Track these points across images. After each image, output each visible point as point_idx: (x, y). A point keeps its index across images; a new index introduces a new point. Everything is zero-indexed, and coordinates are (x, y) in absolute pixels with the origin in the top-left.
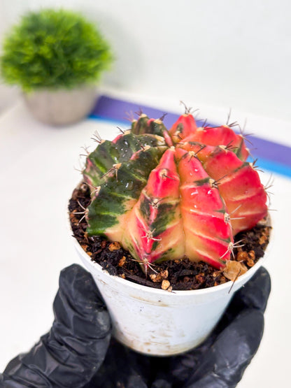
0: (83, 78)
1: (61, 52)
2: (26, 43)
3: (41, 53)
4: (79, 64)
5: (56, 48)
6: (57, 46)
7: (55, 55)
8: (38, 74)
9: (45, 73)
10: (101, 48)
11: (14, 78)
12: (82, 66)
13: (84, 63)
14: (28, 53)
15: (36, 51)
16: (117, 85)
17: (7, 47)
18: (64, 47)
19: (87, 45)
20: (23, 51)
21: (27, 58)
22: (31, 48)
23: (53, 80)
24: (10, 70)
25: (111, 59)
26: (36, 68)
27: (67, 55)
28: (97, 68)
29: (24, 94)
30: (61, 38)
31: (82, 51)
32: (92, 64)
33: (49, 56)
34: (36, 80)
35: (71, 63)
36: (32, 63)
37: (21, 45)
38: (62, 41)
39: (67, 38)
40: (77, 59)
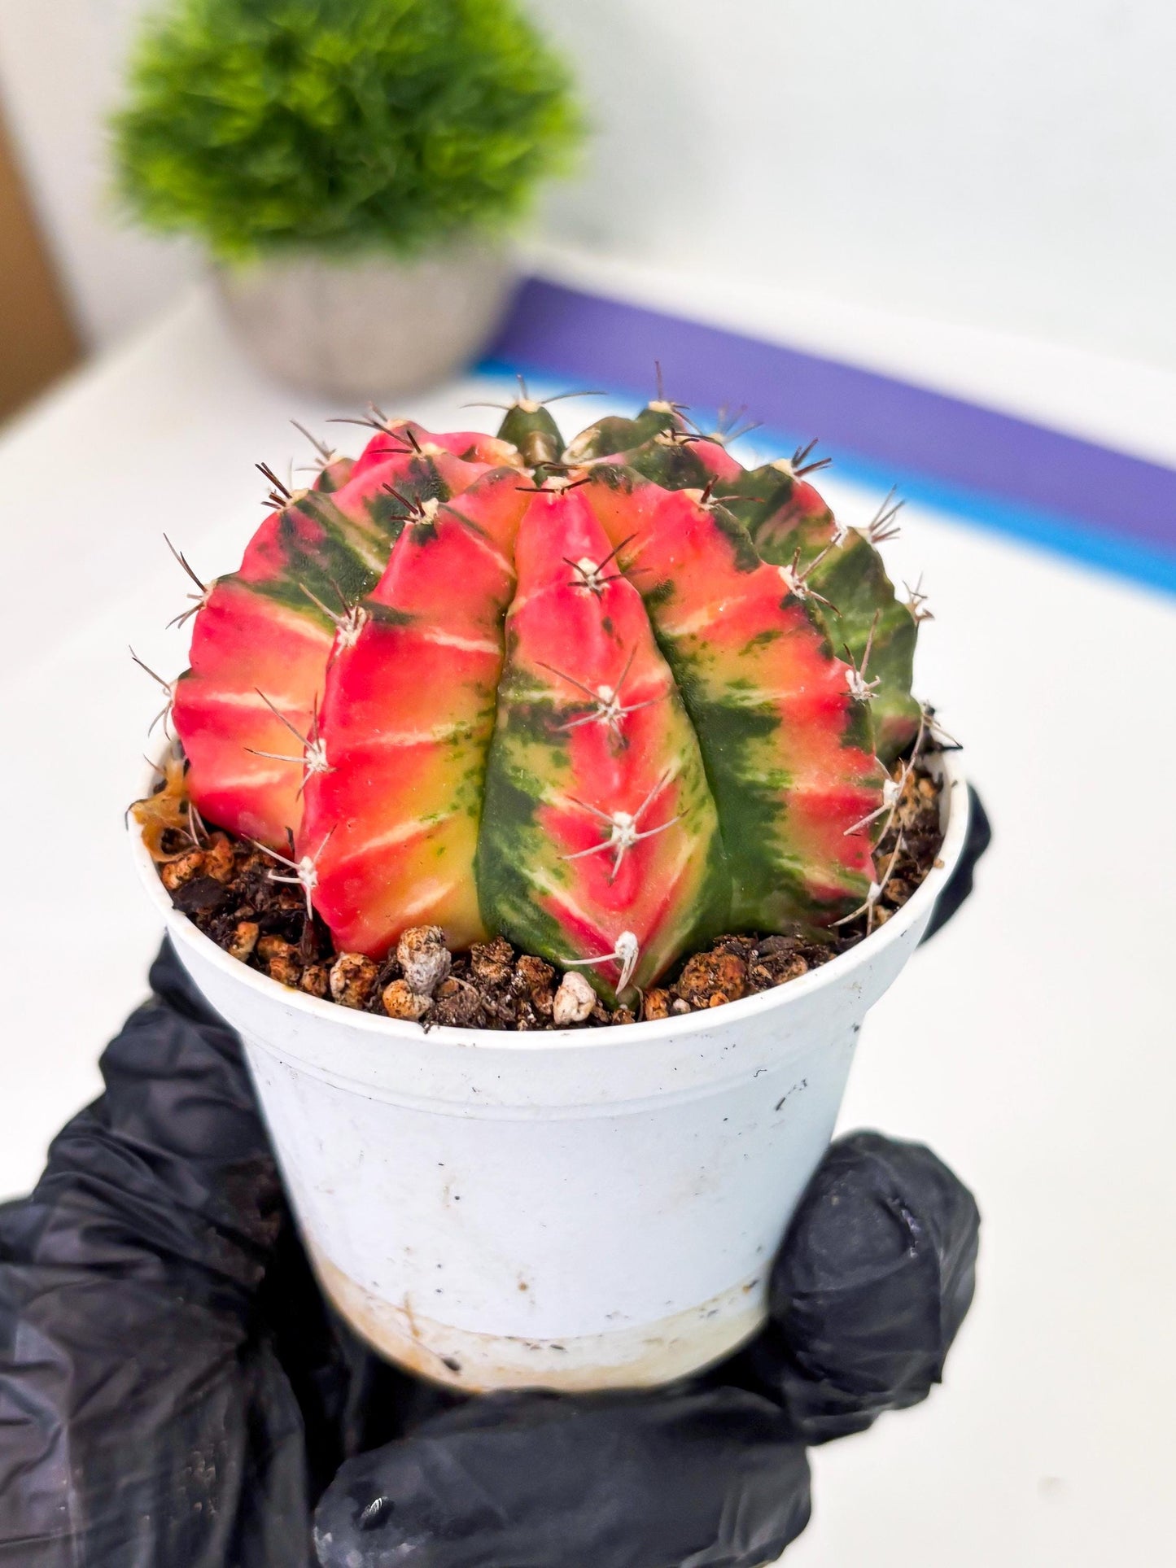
0: (463, 207)
1: (375, 101)
2: (235, 63)
3: (291, 102)
4: (449, 151)
5: (356, 85)
6: (361, 72)
7: (353, 114)
8: (278, 191)
9: (306, 186)
10: (538, 86)
11: (181, 206)
12: (459, 160)
13: (468, 147)
14: (241, 101)
15: (274, 93)
16: (593, 235)
17: (151, 76)
18: (391, 81)
19: (488, 70)
20: (219, 92)
21: (240, 122)
22: (252, 81)
23: (339, 216)
24: (163, 173)
25: (577, 130)
26: (273, 165)
27: (399, 113)
28: (520, 168)
29: (217, 272)
30: (378, 43)
31: (462, 97)
32: (502, 153)
33: (326, 120)
34: (272, 216)
35: (415, 146)
36: (256, 143)
37: (209, 66)
38: (380, 55)
39: (404, 42)
40: (441, 130)
